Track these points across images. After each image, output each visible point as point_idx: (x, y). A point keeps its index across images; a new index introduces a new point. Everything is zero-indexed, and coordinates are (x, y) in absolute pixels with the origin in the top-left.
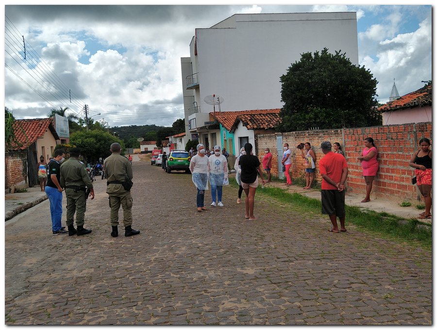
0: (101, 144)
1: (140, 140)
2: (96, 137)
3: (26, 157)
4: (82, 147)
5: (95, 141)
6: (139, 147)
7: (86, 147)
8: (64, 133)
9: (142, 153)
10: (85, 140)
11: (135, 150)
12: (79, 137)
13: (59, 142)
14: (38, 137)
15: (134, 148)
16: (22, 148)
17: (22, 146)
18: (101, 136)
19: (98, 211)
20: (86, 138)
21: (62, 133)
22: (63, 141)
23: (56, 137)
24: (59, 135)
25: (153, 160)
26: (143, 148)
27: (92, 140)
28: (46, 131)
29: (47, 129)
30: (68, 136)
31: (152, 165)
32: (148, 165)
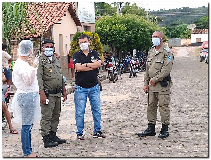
0: (133, 33)
1: (192, 27)
2: (127, 23)
3: (39, 47)
4: (109, 35)
5: (126, 29)
6: (189, 37)
7: (115, 35)
8: (88, 18)
9: (193, 44)
10: (114, 27)
11: (184, 41)
12: (107, 23)
13: (81, 29)
14: (54, 23)
15: (183, 38)
16: (35, 36)
17: (35, 33)
18: (134, 22)
19: (106, 117)
20: (115, 24)
21: (85, 17)
22: (87, 28)
23: (78, 23)
24: (81, 20)
25: (203, 55)
26: (194, 38)
27: (123, 27)
28: (65, 15)
29: (65, 13)
30: (94, 21)
31: (201, 61)
32: (197, 61)
